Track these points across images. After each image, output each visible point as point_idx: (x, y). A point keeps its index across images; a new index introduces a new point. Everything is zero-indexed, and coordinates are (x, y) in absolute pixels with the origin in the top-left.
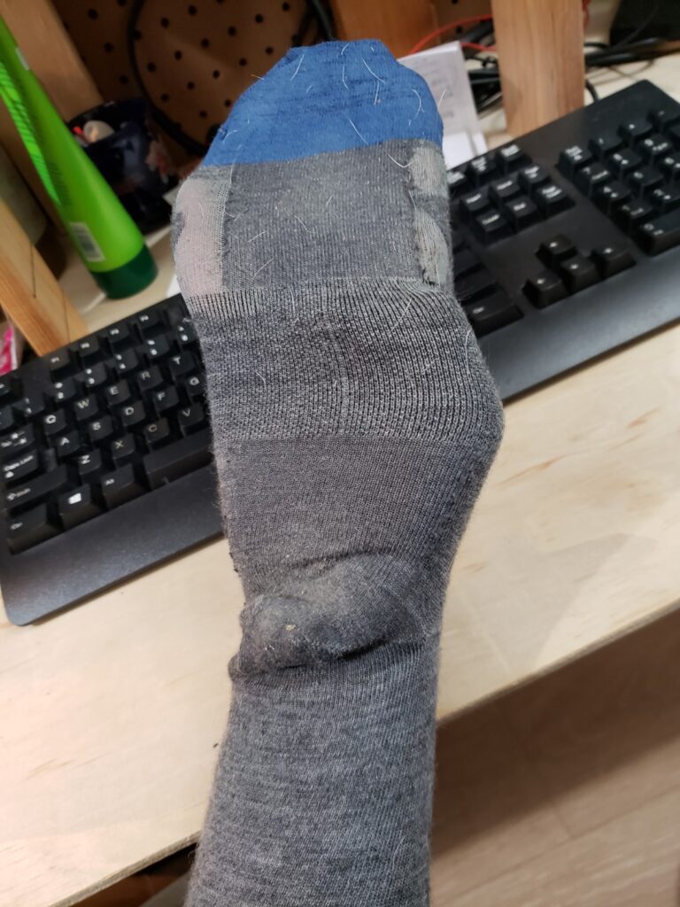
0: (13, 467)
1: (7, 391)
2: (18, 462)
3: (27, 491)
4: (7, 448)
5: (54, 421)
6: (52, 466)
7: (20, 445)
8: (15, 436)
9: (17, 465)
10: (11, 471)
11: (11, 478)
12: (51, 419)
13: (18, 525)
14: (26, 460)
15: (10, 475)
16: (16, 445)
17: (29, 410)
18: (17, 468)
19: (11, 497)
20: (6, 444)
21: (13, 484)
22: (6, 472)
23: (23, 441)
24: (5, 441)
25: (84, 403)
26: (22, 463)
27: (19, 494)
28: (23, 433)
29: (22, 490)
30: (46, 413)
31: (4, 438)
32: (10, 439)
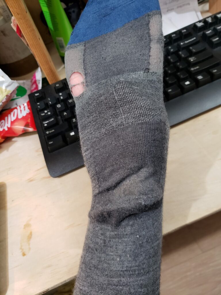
0: (46, 122)
1: (41, 96)
2: (48, 120)
3: (53, 131)
4: (43, 116)
5: (60, 106)
6: (61, 122)
7: (48, 115)
8: (46, 112)
9: (48, 122)
10: (46, 123)
11: (46, 126)
12: (59, 106)
13: (51, 143)
14: (51, 120)
15: (46, 125)
16: (47, 115)
17: (50, 103)
18: (48, 123)
19: (47, 133)
20: (43, 114)
21: (47, 128)
22: (44, 124)
23: (49, 113)
24: (42, 113)
25: (71, 100)
26: (50, 121)
27: (50, 132)
28: (49, 110)
29: (51, 130)
30: (57, 104)
31: (42, 112)
32: (44, 113)
